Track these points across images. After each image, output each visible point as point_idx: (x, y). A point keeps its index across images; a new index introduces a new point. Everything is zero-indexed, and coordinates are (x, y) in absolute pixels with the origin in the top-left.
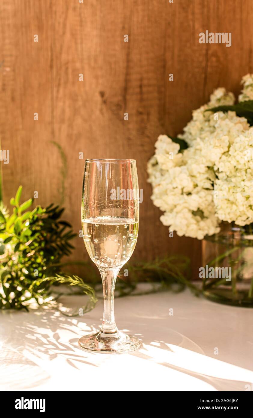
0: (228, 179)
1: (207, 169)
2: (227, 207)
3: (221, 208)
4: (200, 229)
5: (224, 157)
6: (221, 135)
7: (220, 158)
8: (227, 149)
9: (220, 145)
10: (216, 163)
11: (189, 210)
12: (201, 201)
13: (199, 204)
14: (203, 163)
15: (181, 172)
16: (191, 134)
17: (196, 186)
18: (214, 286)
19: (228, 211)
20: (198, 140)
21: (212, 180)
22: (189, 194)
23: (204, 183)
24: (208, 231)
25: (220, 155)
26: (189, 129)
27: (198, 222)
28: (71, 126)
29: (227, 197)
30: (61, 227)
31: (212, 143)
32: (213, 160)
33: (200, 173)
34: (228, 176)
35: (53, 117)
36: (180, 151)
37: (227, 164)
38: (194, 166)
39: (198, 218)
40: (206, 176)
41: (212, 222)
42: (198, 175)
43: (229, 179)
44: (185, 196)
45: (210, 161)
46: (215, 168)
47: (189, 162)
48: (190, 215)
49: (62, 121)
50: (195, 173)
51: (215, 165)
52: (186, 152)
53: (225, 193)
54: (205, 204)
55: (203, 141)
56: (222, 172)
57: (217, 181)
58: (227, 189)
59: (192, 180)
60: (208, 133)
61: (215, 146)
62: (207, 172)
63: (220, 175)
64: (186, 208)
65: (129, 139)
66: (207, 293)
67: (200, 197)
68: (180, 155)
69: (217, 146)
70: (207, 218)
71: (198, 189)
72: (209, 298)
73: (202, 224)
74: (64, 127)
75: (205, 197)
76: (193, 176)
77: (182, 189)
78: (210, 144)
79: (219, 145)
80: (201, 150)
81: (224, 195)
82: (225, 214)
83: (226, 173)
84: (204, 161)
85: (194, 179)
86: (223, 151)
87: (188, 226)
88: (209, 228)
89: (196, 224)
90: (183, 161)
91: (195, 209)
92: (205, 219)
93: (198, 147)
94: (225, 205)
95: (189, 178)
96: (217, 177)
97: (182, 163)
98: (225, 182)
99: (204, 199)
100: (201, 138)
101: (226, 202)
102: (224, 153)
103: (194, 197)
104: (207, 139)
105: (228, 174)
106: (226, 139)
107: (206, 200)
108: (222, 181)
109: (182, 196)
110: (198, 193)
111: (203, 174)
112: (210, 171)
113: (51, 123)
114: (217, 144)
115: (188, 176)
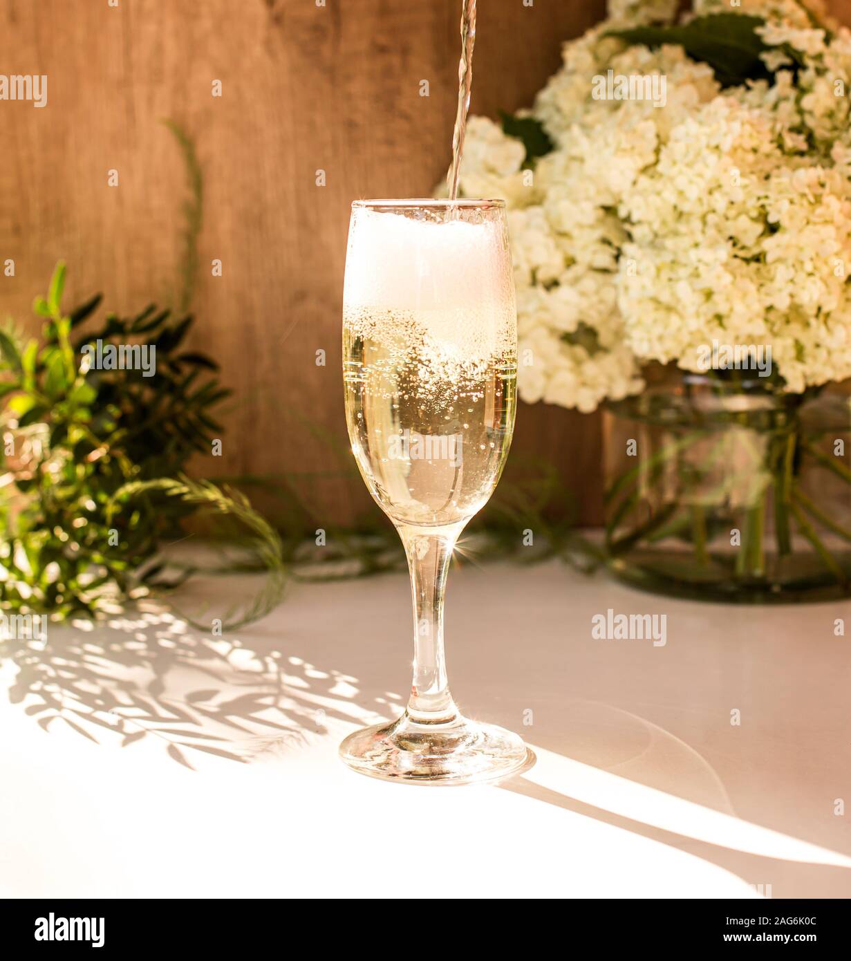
0: (655, 243)
1: (601, 213)
2: (655, 321)
3: (639, 323)
4: (584, 384)
5: (644, 181)
6: (636, 118)
7: (635, 183)
8: (651, 158)
9: (633, 148)
10: (625, 197)
11: (552, 331)
12: (584, 303)
13: (581, 312)
14: (588, 199)
15: (528, 225)
16: (558, 110)
17: (570, 262)
18: (643, 544)
19: (658, 330)
20: (576, 130)
21: (616, 243)
22: (553, 284)
23: (595, 252)
24: (609, 388)
25: (631, 175)
26: (555, 96)
27: (578, 362)
28: (181, 89)
29: (651, 291)
30: (187, 369)
31: (610, 139)
32: (615, 189)
33: (581, 226)
34: (656, 235)
35: (129, 66)
36: (528, 163)
37: (654, 199)
38: (564, 205)
39: (580, 351)
40: (599, 233)
41: (620, 361)
42: (576, 233)
43: (658, 241)
44: (540, 291)
45: (608, 190)
46: (623, 213)
47: (552, 193)
48: (553, 346)
49: (156, 76)
50: (567, 226)
51: (621, 202)
52: (543, 164)
53: (647, 281)
54: (600, 313)
55: (588, 136)
56: (640, 222)
57: (628, 248)
58: (653, 271)
59: (558, 246)
60: (604, 112)
61: (619, 150)
62: (601, 221)
63: (637, 232)
64: (543, 324)
65: (351, 125)
66: (618, 564)
67: (583, 294)
68: (528, 173)
69: (624, 150)
70: (606, 350)
71: (577, 270)
72: (625, 579)
73: (591, 368)
74: (164, 93)
75: (597, 292)
76: (564, 235)
77: (534, 274)
78: (607, 145)
79: (628, 146)
80: (581, 160)
81: (644, 287)
82: (650, 341)
83: (650, 224)
84: (592, 191)
85: (564, 241)
86: (641, 163)
87: (548, 376)
88: (611, 379)
89: (572, 370)
90: (534, 192)
91: (571, 327)
92: (600, 355)
93: (575, 151)
94: (650, 314)
95: (551, 242)
96: (629, 237)
97: (534, 199)
98: (649, 251)
99: (595, 299)
100: (584, 127)
101: (651, 306)
102: (644, 170)
103: (564, 293)
104: (598, 127)
105: (656, 226)
106: (650, 128)
107: (601, 301)
108: (641, 247)
109: (531, 291)
110: (576, 281)
111: (592, 227)
112: (610, 220)
113: (125, 83)
114: (625, 145)
115: (548, 235)
